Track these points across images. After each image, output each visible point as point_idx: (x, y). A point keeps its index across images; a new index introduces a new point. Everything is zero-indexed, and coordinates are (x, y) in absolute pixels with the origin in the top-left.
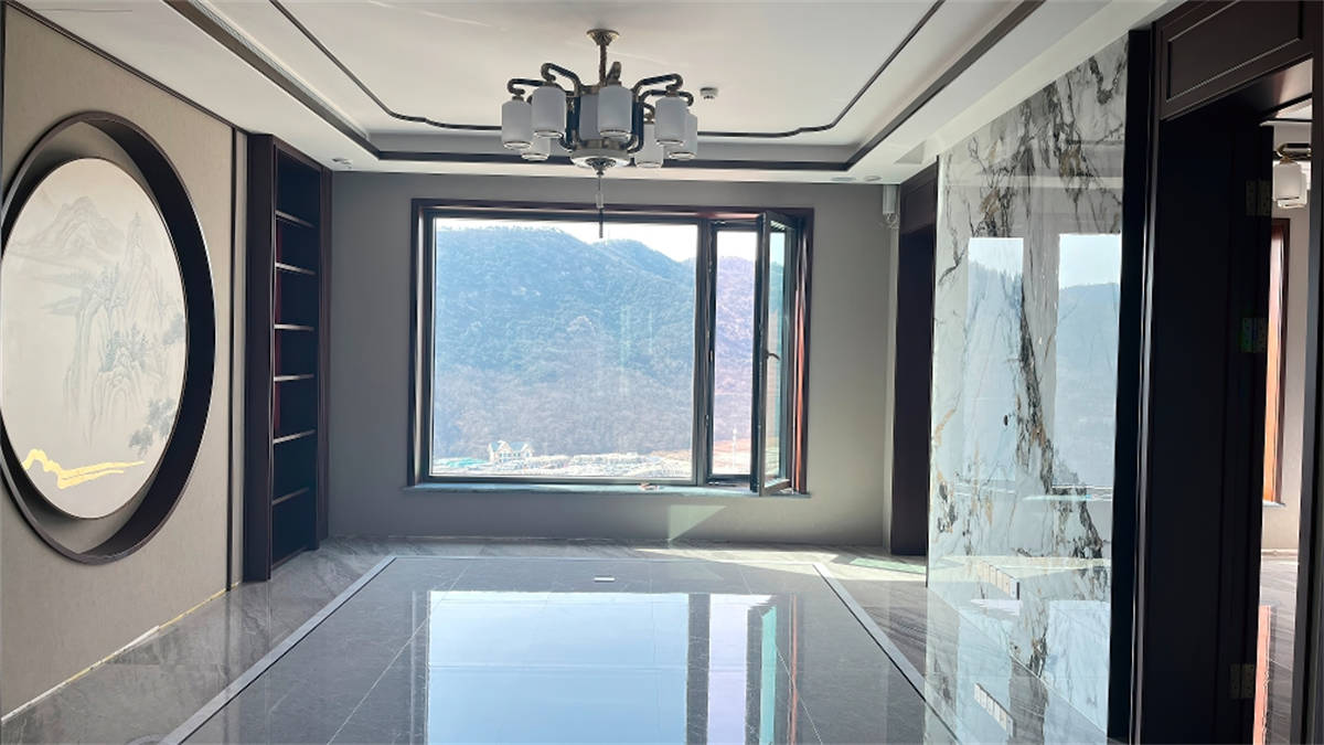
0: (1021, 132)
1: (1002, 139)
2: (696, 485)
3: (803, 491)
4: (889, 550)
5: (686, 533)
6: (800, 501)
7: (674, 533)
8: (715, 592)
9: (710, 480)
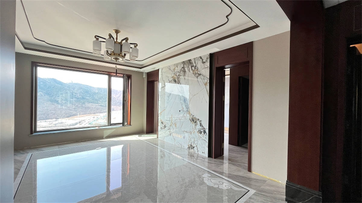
0: (182, 66)
1: (177, 67)
2: (109, 126)
3: (130, 125)
4: (145, 133)
5: (108, 136)
6: (130, 127)
7: (105, 136)
8: (112, 146)
9: (111, 125)
